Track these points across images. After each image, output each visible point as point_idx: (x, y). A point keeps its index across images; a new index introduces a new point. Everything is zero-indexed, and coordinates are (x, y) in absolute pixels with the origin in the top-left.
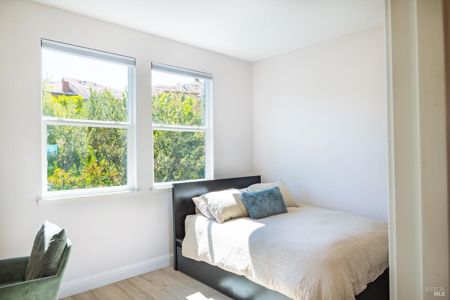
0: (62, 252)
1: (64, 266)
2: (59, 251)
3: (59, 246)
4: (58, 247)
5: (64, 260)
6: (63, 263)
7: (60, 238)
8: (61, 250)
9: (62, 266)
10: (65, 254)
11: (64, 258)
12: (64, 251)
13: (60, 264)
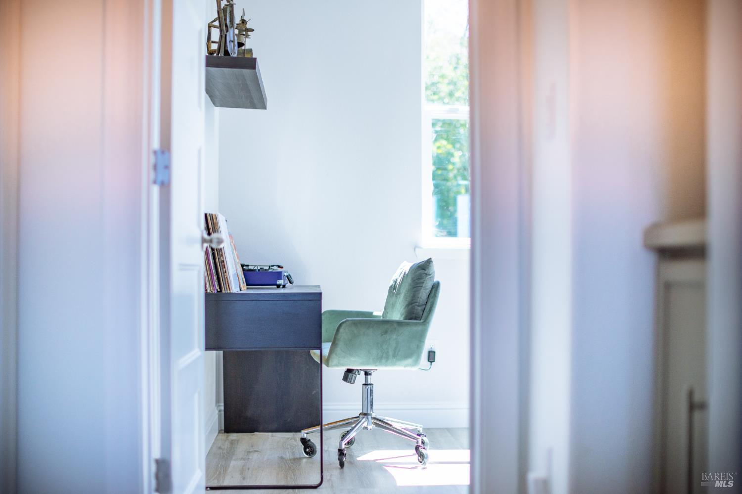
0: (428, 291)
1: (431, 310)
2: (424, 288)
3: (425, 282)
4: (423, 283)
5: (431, 302)
6: (429, 307)
7: (425, 270)
8: (427, 288)
9: (428, 310)
10: (432, 295)
11: (431, 300)
12: (431, 290)
13: (426, 308)
